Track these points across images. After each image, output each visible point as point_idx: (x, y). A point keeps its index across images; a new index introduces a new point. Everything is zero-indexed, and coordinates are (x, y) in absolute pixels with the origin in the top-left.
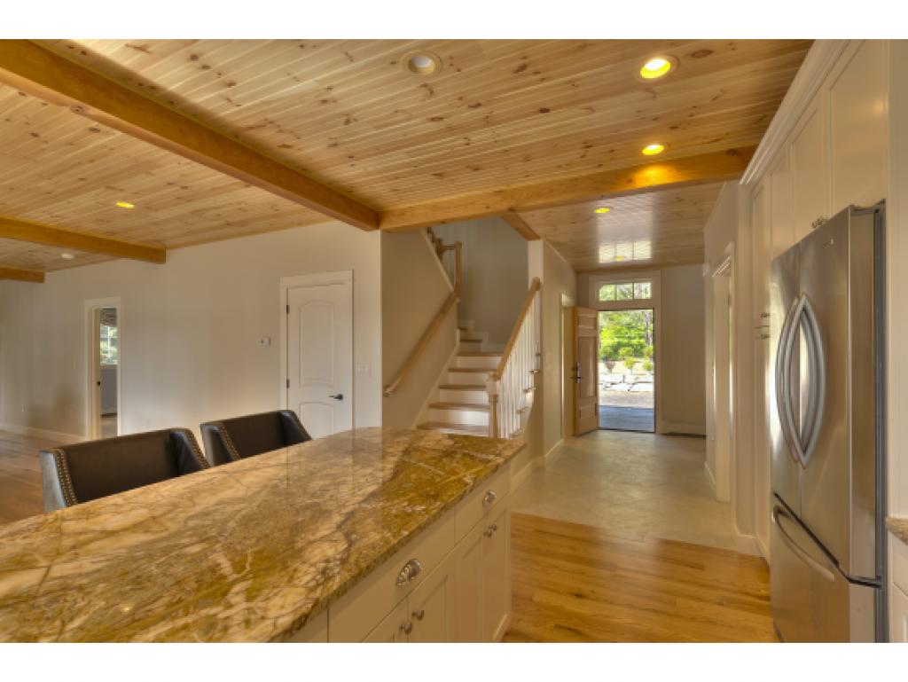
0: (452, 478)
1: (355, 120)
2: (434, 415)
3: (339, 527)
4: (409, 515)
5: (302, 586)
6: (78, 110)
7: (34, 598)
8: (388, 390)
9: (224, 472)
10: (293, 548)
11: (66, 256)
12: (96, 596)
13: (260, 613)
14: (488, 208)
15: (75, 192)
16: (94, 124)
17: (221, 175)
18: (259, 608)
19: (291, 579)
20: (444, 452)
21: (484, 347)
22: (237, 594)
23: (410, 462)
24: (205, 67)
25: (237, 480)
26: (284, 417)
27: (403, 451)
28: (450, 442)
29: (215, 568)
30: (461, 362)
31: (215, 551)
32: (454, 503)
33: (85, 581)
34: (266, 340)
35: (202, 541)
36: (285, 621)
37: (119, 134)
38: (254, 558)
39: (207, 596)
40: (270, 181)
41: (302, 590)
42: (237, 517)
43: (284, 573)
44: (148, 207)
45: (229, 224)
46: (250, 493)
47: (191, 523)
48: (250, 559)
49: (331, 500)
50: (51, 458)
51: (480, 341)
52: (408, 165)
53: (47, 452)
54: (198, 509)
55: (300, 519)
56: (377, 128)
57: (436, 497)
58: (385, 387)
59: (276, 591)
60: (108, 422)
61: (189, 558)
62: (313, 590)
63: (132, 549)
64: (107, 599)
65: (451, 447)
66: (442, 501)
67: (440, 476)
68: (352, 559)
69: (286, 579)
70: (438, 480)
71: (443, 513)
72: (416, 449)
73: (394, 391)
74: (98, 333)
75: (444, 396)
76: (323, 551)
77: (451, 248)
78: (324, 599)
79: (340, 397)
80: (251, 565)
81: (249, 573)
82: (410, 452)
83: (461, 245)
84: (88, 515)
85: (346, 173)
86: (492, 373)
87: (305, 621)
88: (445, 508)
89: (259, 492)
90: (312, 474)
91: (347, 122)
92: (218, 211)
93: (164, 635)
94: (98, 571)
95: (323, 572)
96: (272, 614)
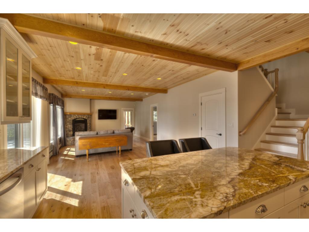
0: (281, 175)
1: (229, 31)
2: (263, 146)
3: (229, 182)
4: (260, 186)
5: (219, 200)
6: (152, 56)
7: (149, 178)
8: (241, 134)
9: (187, 155)
10: (213, 185)
11: (147, 94)
12: (161, 182)
13: (206, 204)
14: (298, 49)
15: (149, 78)
16: (154, 59)
17: (183, 64)
18: (205, 202)
19: (214, 196)
20: (274, 162)
21: (292, 116)
22: (197, 194)
23: (256, 164)
24: (181, 32)
25: (191, 158)
26: (202, 140)
27: (252, 159)
28: (277, 159)
29: (189, 184)
30: (278, 123)
31: (188, 179)
32: (284, 186)
33: (158, 177)
34: (195, 114)
35: (184, 175)
36: (215, 210)
37: (159, 60)
38: (201, 184)
39: (188, 192)
40: (197, 62)
41: (219, 201)
42: (193, 170)
43: (211, 193)
44: (164, 78)
45: (184, 79)
46: (195, 163)
47: (181, 168)
48: (199, 184)
49: (224, 172)
50: (148, 144)
51: (290, 113)
52: (252, 41)
53: (147, 142)
54: (182, 164)
55: (214, 176)
56: (238, 31)
57: (274, 182)
58: (240, 132)
59: (210, 198)
60: (155, 136)
61: (182, 179)
62: (223, 202)
63: (168, 172)
64: (164, 184)
65: (278, 161)
66: (277, 184)
67: (274, 173)
68: (237, 196)
69: (213, 195)
70: (273, 174)
71: (278, 189)
72: (259, 159)
73: (244, 134)
74: (153, 113)
75: (268, 138)
76: (224, 190)
77: (272, 72)
78: (228, 207)
79: (220, 135)
80: (200, 186)
81: (200, 189)
82: (255, 160)
83: (278, 69)
84: (156, 160)
85: (224, 52)
86: (300, 129)
87: (222, 212)
88: (279, 188)
89: (198, 163)
90: (215, 161)
91: (226, 33)
92: (181, 76)
93: (179, 200)
94: (161, 175)
95: (226, 197)
96: (210, 205)
